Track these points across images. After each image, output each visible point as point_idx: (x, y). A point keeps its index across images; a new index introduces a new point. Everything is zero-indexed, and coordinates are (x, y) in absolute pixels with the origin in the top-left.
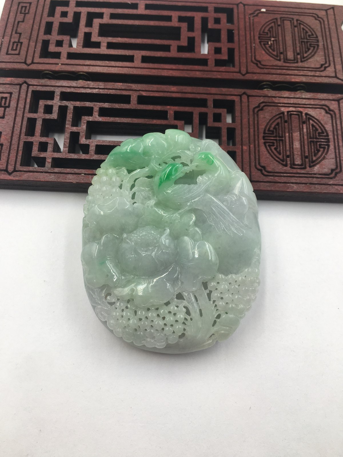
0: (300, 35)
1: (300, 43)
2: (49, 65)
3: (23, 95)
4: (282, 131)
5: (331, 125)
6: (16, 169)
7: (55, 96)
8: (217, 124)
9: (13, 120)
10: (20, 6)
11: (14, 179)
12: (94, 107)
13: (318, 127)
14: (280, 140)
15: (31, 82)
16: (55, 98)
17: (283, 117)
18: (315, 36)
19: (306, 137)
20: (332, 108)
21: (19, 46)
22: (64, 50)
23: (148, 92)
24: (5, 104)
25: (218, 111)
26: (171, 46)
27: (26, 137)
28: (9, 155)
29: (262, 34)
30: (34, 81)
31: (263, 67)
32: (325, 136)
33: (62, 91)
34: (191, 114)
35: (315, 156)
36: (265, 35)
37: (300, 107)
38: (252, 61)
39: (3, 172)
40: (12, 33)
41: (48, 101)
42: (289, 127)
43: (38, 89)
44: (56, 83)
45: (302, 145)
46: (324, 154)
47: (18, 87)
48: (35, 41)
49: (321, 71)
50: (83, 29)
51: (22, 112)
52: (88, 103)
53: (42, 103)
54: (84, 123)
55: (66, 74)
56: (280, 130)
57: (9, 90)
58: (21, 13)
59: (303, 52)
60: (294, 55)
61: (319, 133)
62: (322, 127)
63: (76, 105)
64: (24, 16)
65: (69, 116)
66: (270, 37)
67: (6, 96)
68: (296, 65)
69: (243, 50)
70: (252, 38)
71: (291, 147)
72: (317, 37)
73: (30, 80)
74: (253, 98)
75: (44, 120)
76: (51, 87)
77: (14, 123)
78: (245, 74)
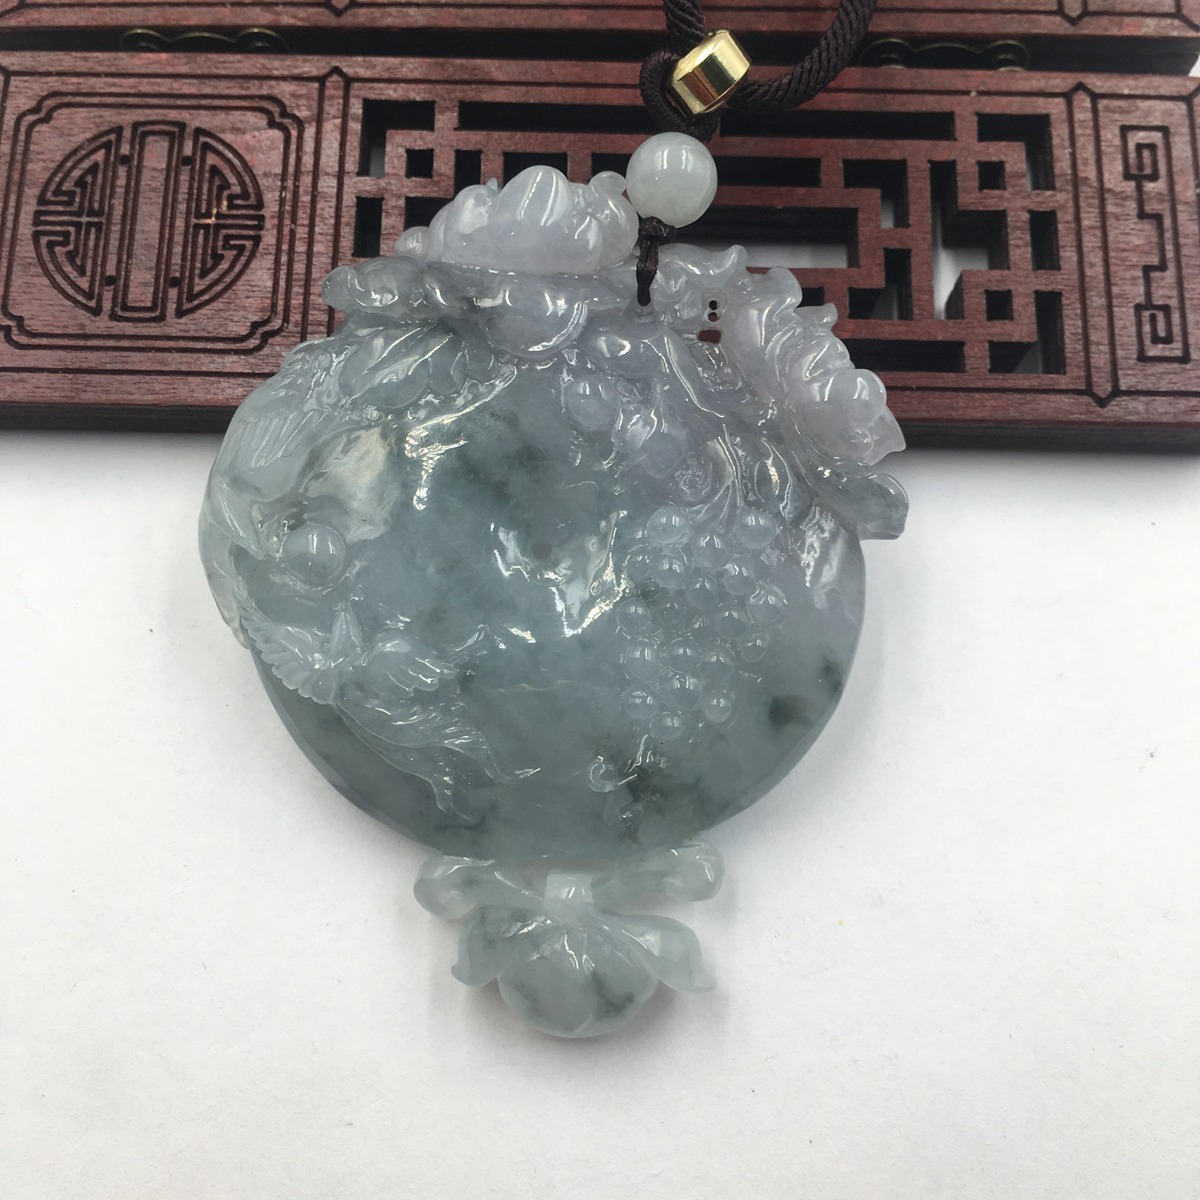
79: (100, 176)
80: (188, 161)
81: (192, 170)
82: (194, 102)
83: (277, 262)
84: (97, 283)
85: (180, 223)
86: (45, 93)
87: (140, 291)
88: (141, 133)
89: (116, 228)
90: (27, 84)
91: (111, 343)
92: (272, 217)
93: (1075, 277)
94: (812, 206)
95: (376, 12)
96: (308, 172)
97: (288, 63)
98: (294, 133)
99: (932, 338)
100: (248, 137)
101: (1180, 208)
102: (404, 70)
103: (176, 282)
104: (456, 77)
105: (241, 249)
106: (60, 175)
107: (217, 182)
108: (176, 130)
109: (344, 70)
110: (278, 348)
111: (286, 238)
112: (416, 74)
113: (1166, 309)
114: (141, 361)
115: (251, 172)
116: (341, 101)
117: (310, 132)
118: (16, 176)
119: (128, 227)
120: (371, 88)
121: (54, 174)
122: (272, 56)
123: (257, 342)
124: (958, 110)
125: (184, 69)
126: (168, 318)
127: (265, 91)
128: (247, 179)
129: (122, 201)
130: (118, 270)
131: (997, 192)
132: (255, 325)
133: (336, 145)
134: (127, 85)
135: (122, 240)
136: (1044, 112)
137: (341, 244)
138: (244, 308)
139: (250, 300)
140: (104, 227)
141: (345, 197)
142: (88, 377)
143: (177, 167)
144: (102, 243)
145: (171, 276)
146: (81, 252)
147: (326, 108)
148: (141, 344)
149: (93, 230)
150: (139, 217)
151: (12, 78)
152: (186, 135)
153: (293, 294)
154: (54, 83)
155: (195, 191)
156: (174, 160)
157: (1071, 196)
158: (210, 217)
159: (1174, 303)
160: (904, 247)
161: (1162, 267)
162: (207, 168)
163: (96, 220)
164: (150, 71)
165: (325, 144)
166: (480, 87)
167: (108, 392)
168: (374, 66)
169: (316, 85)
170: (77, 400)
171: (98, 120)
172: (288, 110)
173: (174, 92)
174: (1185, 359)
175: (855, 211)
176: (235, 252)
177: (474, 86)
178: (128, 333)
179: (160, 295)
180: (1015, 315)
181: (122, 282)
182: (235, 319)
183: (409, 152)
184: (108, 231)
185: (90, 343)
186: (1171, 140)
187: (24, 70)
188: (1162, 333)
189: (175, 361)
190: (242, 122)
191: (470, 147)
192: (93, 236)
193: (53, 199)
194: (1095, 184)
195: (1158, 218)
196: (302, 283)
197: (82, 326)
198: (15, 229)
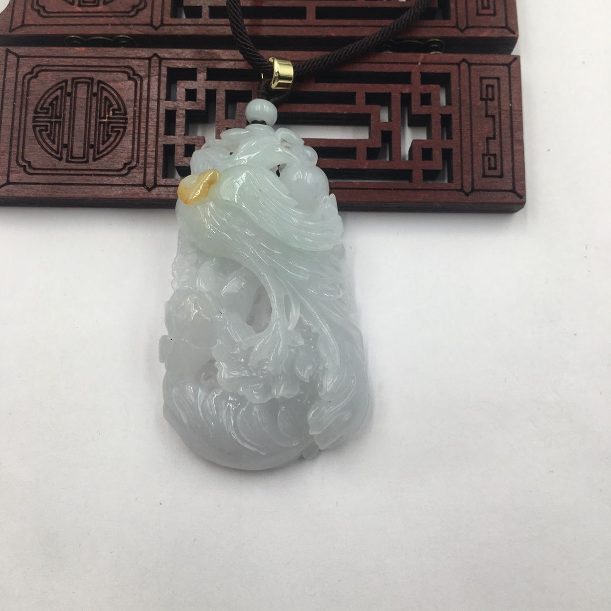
79: (59, 101)
80: (95, 95)
81: (97, 98)
82: (97, 69)
83: (133, 138)
84: (60, 147)
85: (93, 121)
86: (35, 65)
87: (78, 151)
88: (76, 82)
89: (67, 124)
90: (27, 61)
91: (67, 172)
92: (131, 119)
93: (459, 142)
94: (352, 112)
95: (172, 28)
96: (145, 99)
97: (135, 52)
98: (139, 82)
99: (400, 168)
100: (120, 84)
101: (502, 112)
102: (184, 54)
103: (92, 146)
104: (206, 58)
105: (119, 132)
106: (43, 101)
107: (108, 104)
108: (90, 81)
109: (159, 54)
110: (135, 174)
111: (137, 128)
112: (189, 57)
113: (494, 155)
114: (80, 180)
115: (122, 99)
116: (158, 68)
117: (145, 82)
118: (24, 102)
119: (72, 123)
120: (170, 63)
121: (40, 100)
122: (129, 49)
123: (126, 171)
124: (413, 71)
125: (91, 55)
126: (90, 162)
127: (126, 65)
128: (120, 102)
129: (69, 112)
130: (68, 141)
131: (428, 106)
132: (125, 164)
133: (156, 88)
134: (69, 61)
135: (69, 128)
136: (449, 71)
137: (159, 130)
138: (121, 157)
139: (122, 154)
140: (62, 123)
141: (161, 110)
142: (58, 187)
143: (91, 97)
144: (61, 130)
145: (90, 144)
146: (53, 133)
147: (152, 71)
148: (79, 172)
149: (57, 124)
150: (76, 119)
151: (20, 59)
152: (94, 83)
153: (140, 152)
154: (38, 61)
155: (99, 108)
156: (90, 94)
157: (458, 107)
158: (105, 119)
159: (498, 153)
160: (389, 130)
161: (494, 138)
162: (103, 97)
163: (58, 120)
164: (78, 56)
165: (151, 87)
166: (216, 62)
167: (66, 193)
168: (172, 53)
169: (147, 61)
170: (54, 196)
171: (57, 77)
172: (136, 72)
173: (88, 64)
174: (501, 176)
175: (369, 115)
176: (116, 134)
177: (213, 61)
178: (74, 168)
179: (86, 152)
180: (433, 159)
181: (70, 147)
182: (117, 162)
183: (186, 90)
184: (64, 125)
185: (58, 172)
186: (501, 83)
187: (25, 55)
188: (493, 166)
189: (93, 180)
190: (117, 77)
191: (213, 88)
192: (57, 127)
193: (41, 111)
194: (468, 102)
195: (493, 117)
196: (144, 146)
197: (55, 165)
198: (25, 124)
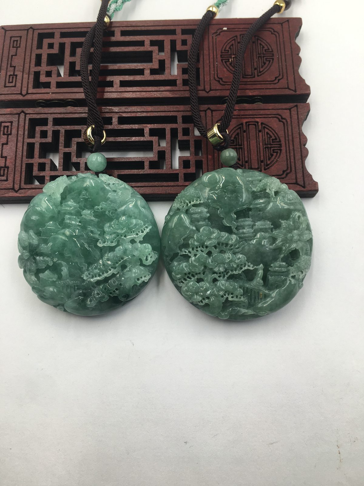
0: (257, 50)
1: (258, 58)
2: (41, 95)
3: (22, 123)
4: (241, 140)
5: (283, 131)
6: (21, 187)
7: (49, 122)
8: (185, 138)
9: (16, 146)
10: (12, 40)
11: (20, 195)
12: (82, 130)
13: (271, 134)
14: (239, 148)
15: (28, 111)
16: (48, 124)
17: (242, 127)
18: (271, 50)
19: (261, 144)
20: (284, 117)
21: (14, 79)
22: (53, 80)
23: (126, 113)
24: (7, 132)
25: (186, 126)
26: (144, 70)
27: (27, 159)
28: (14, 176)
29: (224, 52)
30: (30, 110)
31: (225, 84)
32: (278, 142)
33: (54, 117)
34: (164, 129)
35: (269, 159)
36: (227, 53)
37: (257, 118)
38: (214, 78)
39: (11, 190)
40: (7, 67)
41: (43, 127)
42: (247, 136)
43: (34, 117)
44: (49, 111)
45: (258, 151)
46: (277, 158)
47: (17, 116)
48: (28, 74)
49: (275, 84)
50: (68, 59)
51: (22, 138)
52: (76, 126)
53: (38, 129)
54: (74, 144)
55: (56, 101)
56: (240, 139)
57: (10, 120)
58: (13, 47)
59: (260, 66)
60: (252, 70)
61: (273, 140)
62: (275, 135)
63: (67, 129)
64: (17, 50)
65: (62, 139)
66: (231, 55)
67: (8, 125)
68: (253, 79)
69: (207, 69)
70: (215, 57)
71: (249, 153)
72: (272, 51)
73: (26, 109)
74: (216, 112)
75: (41, 144)
76: (45, 114)
77: (16, 148)
78: (209, 91)
